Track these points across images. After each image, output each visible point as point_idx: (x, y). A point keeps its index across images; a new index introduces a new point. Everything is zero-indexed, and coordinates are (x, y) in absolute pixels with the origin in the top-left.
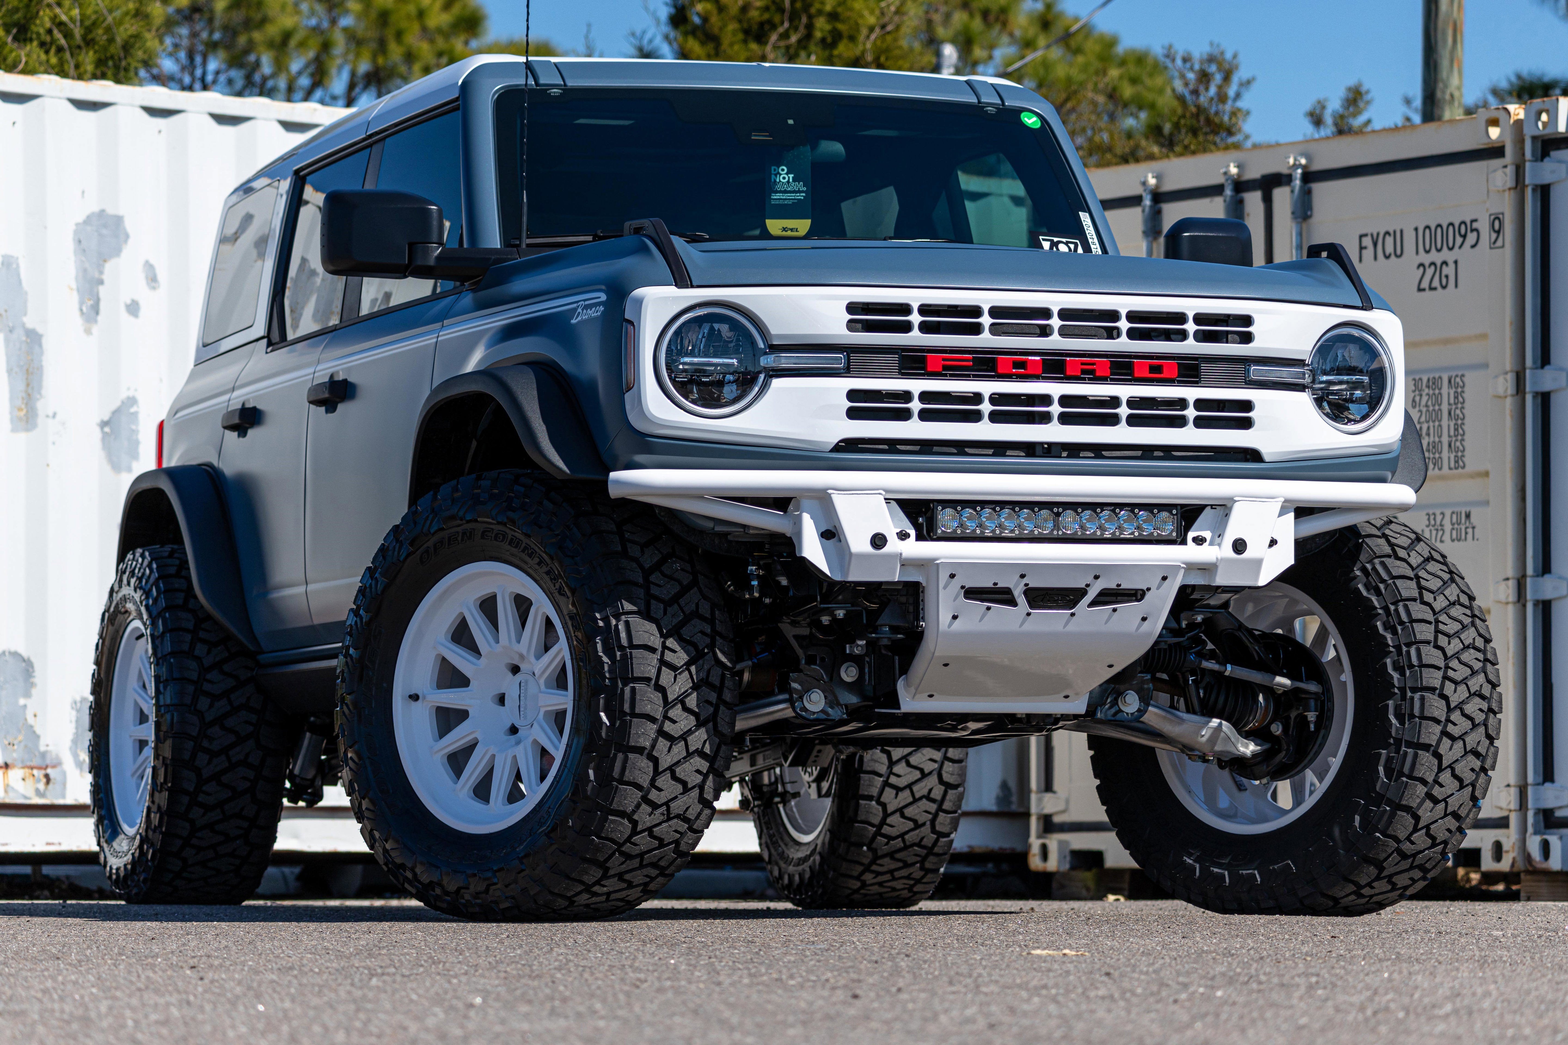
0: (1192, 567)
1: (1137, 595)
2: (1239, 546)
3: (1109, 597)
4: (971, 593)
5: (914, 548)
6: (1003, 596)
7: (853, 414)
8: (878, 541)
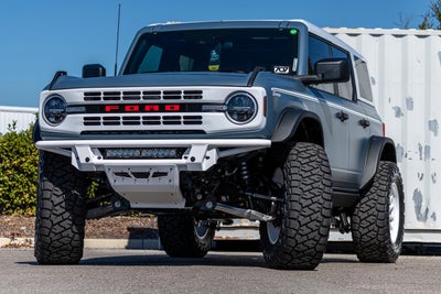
0: (179, 166)
1: (165, 174)
2: (193, 159)
3: (156, 175)
4: (116, 174)
5: (102, 161)
6: (126, 175)
7: (85, 124)
8: (87, 160)
